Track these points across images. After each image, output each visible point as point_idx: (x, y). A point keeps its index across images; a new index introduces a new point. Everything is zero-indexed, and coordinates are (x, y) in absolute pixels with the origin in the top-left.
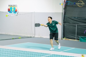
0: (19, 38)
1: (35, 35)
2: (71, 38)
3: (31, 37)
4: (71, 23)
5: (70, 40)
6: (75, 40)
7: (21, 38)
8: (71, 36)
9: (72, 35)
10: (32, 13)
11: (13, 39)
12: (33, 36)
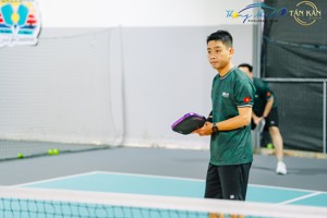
0: (50, 151)
1: (125, 135)
2: (299, 144)
3: (106, 148)
4: (298, 74)
5: (298, 158)
6: (319, 155)
7: (61, 152)
8: (302, 138)
9: (302, 133)
10: (109, 30)
11: (22, 158)
12: (118, 142)
